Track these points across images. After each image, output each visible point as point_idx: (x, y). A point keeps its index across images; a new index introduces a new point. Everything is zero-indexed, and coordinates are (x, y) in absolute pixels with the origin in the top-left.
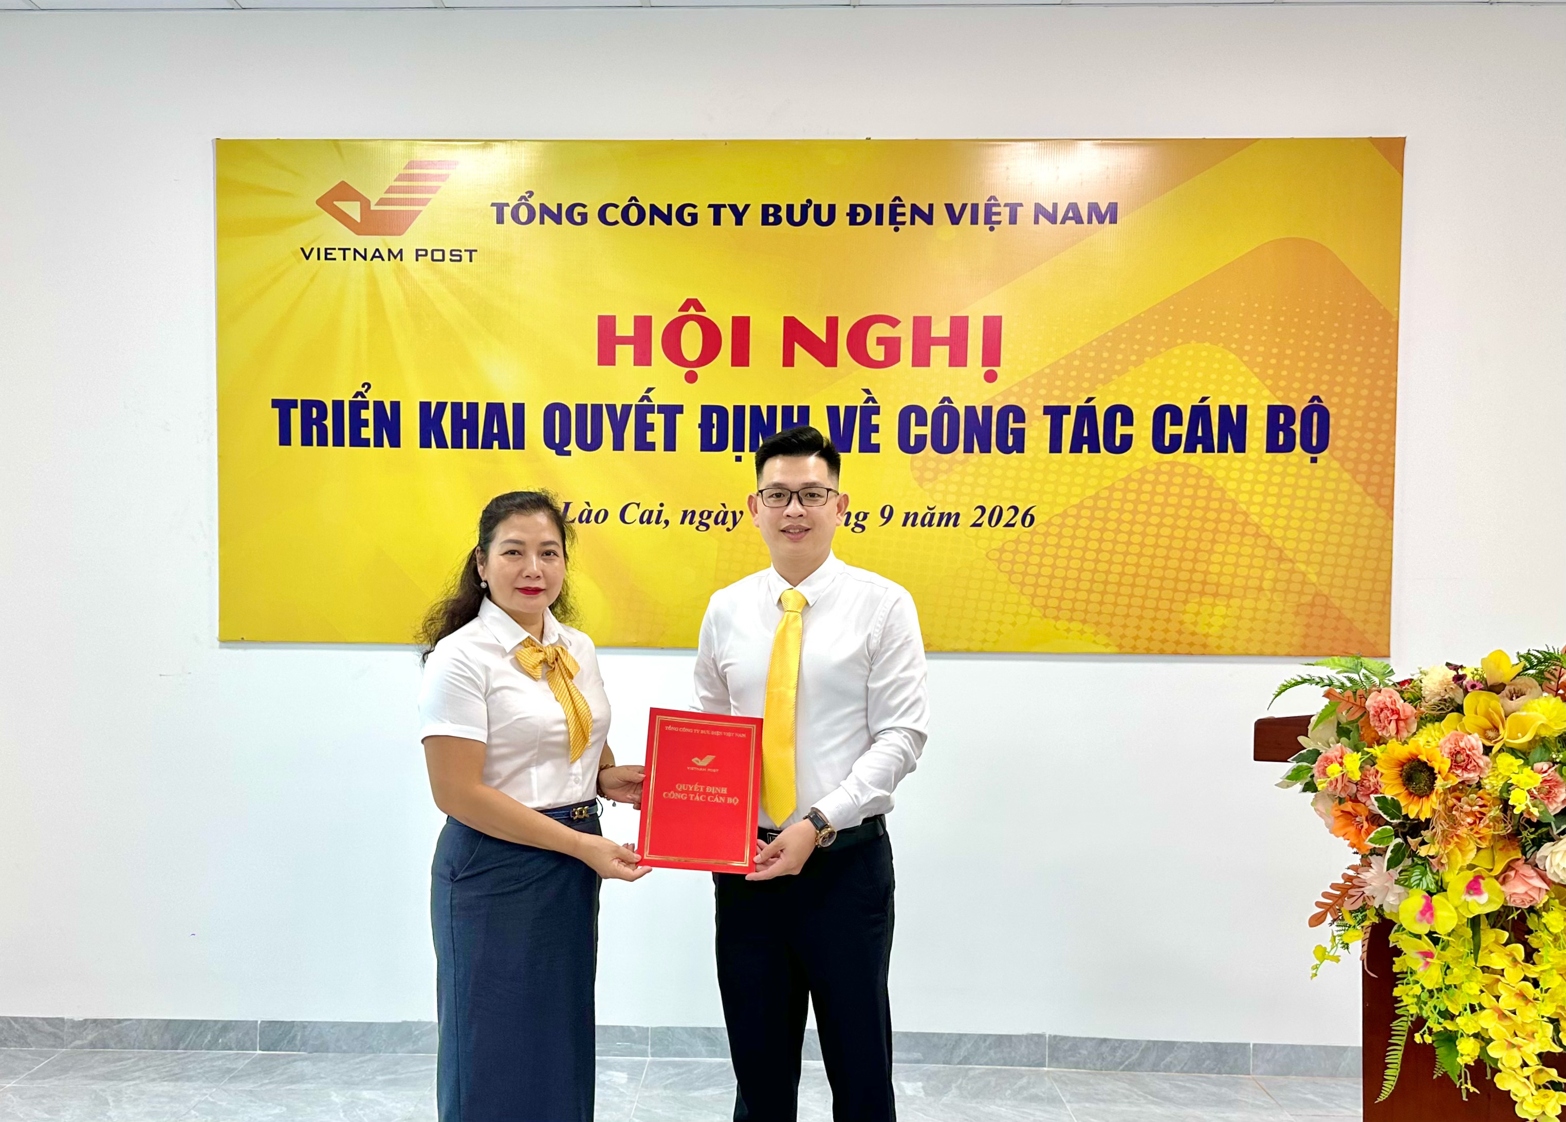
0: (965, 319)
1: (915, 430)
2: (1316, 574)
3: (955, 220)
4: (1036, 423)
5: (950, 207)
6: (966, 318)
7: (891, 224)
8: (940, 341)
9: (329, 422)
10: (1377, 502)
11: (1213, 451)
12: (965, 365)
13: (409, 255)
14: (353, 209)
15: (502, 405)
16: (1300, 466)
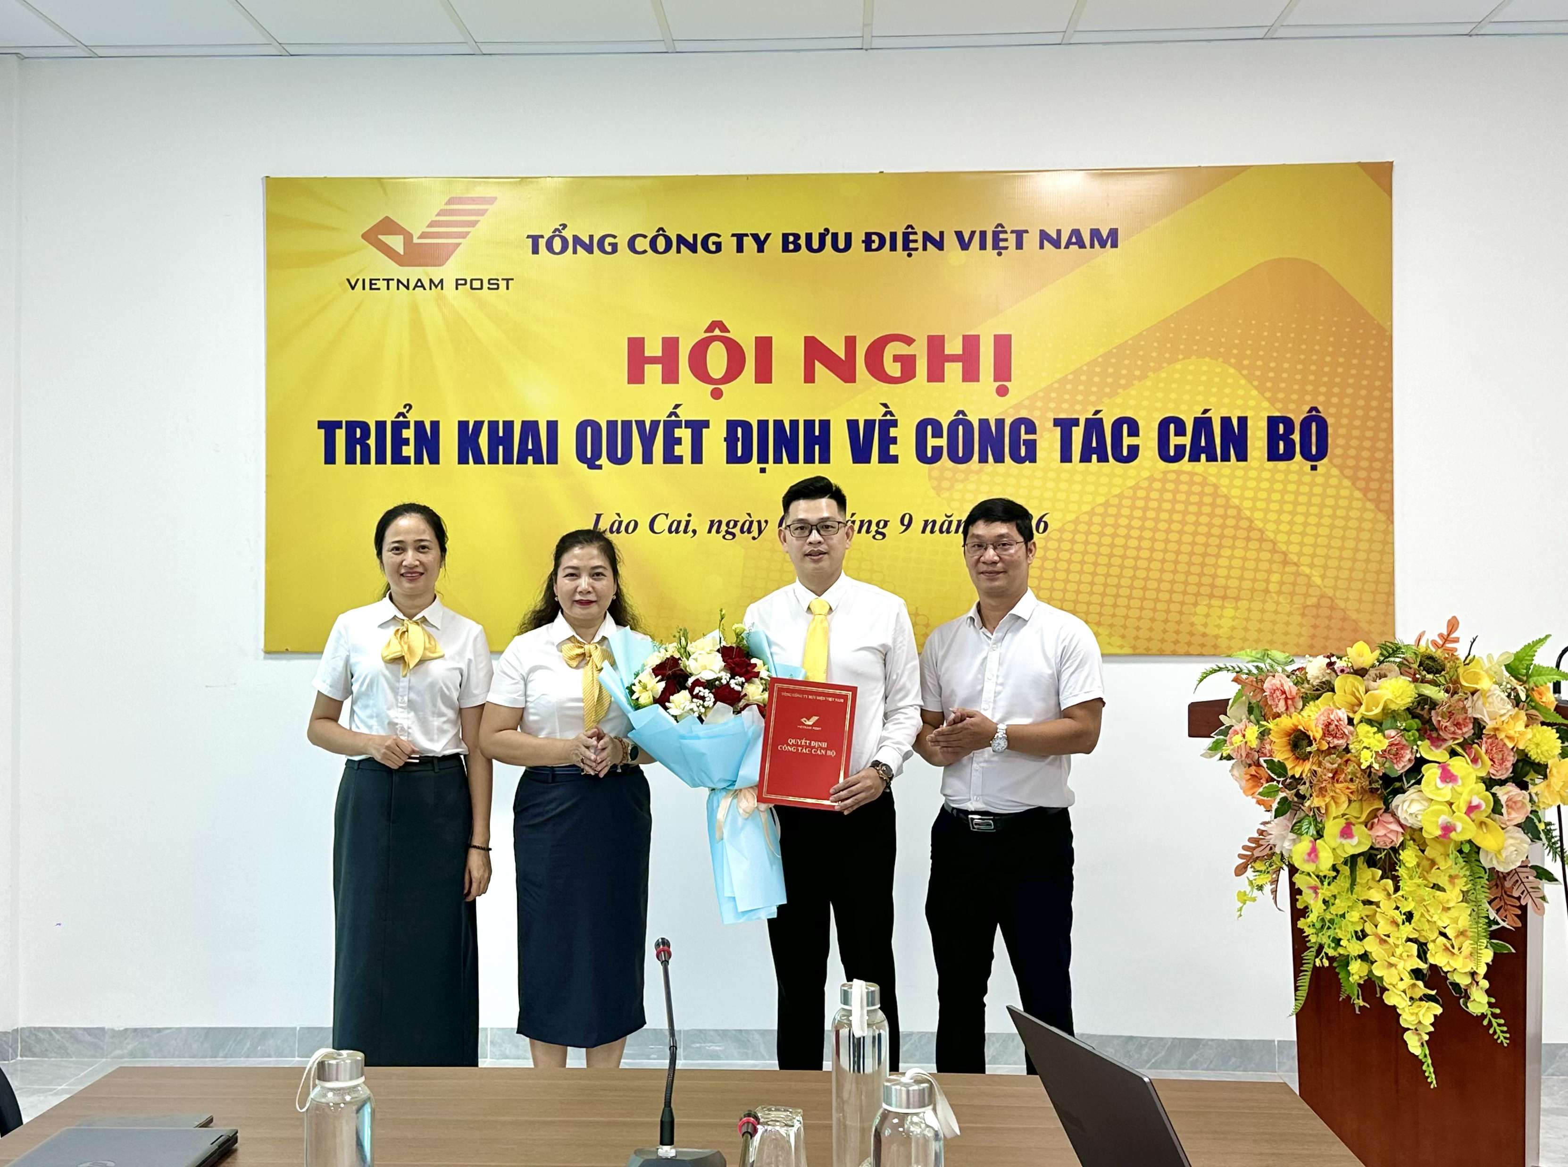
0: (977, 338)
1: (932, 442)
2: (1321, 576)
3: (965, 245)
4: (1047, 435)
5: (959, 235)
6: (978, 336)
7: (904, 250)
8: (953, 358)
9: (372, 442)
10: (1377, 507)
11: (1217, 461)
12: (978, 381)
13: (450, 284)
14: (396, 242)
15: (536, 423)
16: (1300, 473)
